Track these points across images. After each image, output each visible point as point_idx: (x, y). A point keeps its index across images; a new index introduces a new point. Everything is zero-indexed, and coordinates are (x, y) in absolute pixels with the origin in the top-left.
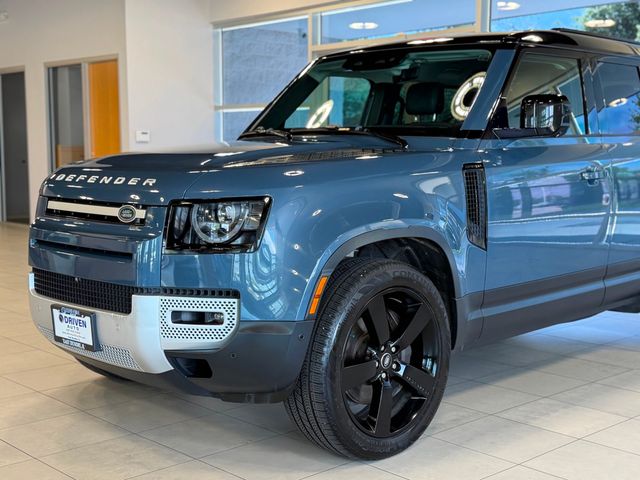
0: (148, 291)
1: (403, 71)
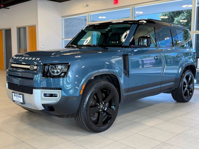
0: (37, 88)
1: (108, 30)
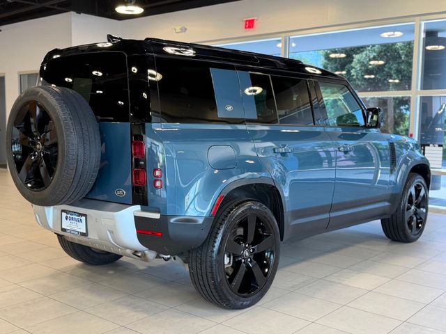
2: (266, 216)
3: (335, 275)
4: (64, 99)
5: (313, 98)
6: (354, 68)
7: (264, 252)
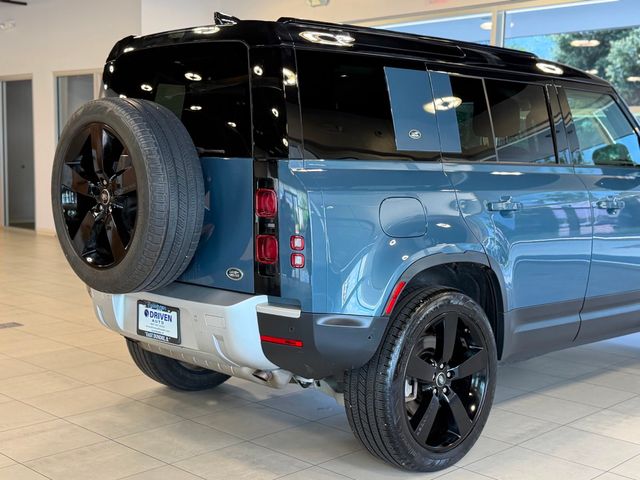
2: (475, 318)
3: (588, 419)
4: (148, 120)
5: (554, 114)
6: (611, 64)
7: (470, 378)
